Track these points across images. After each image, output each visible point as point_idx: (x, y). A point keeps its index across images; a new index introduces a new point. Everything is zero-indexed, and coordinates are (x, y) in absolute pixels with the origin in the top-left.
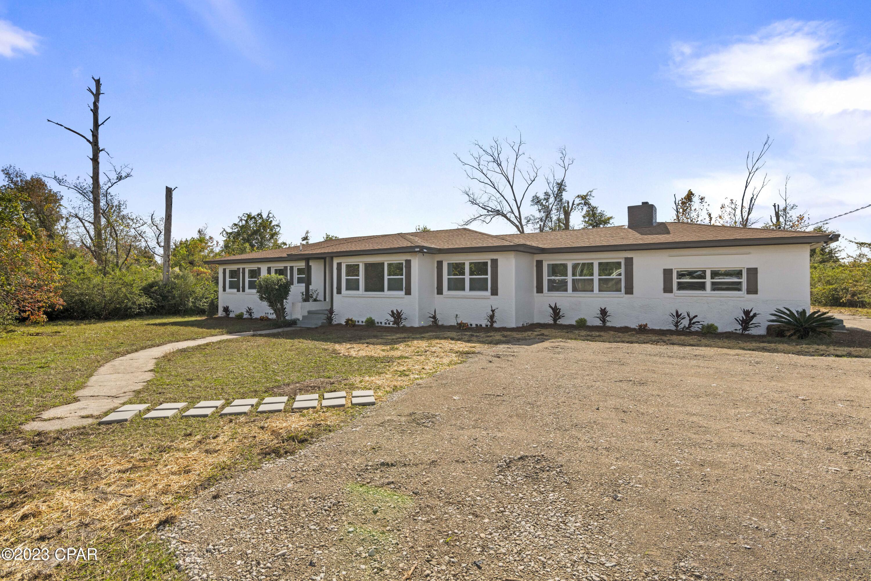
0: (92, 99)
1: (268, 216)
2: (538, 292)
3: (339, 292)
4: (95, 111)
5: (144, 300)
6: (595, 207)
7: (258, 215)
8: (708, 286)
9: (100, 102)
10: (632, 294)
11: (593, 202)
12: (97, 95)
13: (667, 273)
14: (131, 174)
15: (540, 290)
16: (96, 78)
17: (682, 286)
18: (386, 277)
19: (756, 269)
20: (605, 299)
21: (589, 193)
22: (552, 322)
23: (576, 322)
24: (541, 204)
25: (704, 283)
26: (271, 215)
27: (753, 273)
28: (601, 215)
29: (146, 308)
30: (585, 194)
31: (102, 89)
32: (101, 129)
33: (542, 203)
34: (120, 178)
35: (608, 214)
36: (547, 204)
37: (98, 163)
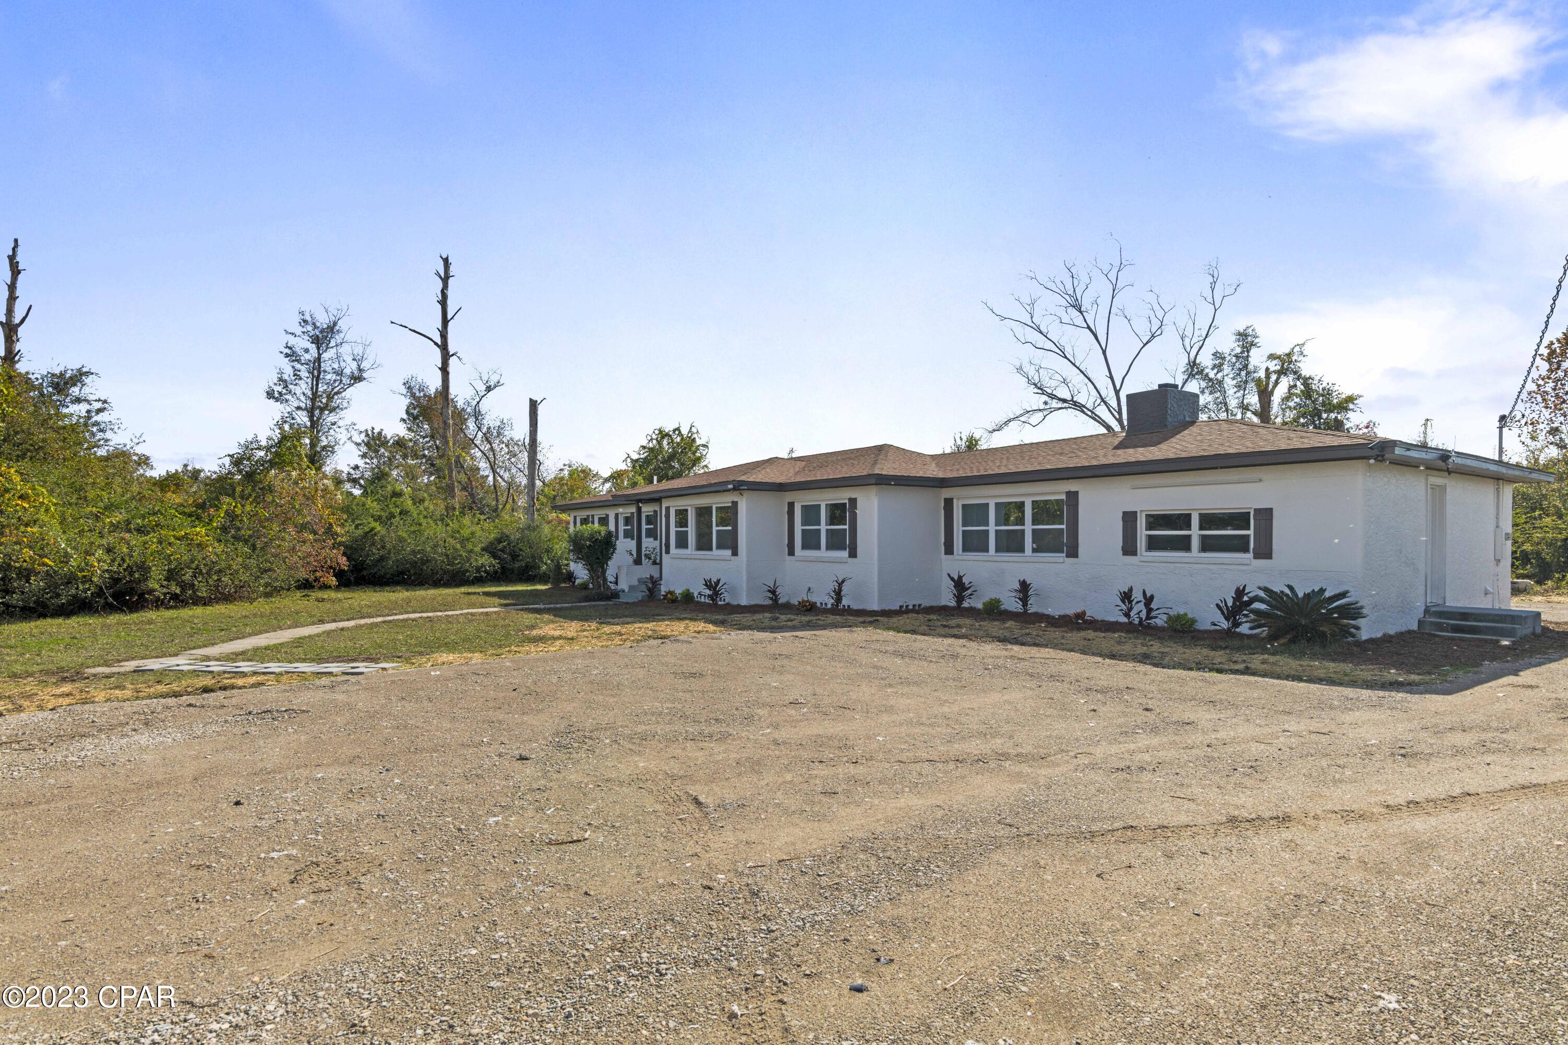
0: (440, 285)
1: (690, 431)
2: (946, 553)
3: (668, 552)
4: (443, 302)
5: (486, 561)
6: (1310, 378)
7: (674, 431)
8: (1195, 543)
9: (449, 288)
10: (1077, 557)
11: (1306, 369)
12: (445, 279)
13: (1129, 518)
14: (501, 382)
15: (949, 550)
16: (444, 257)
17: (1154, 544)
18: (715, 529)
19: (1270, 511)
20: (1037, 565)
21: (1297, 349)
22: (953, 603)
23: (984, 604)
24: (1206, 377)
25: (1189, 537)
26: (694, 430)
27: (1266, 515)
28: (1327, 393)
29: (486, 571)
30: (1287, 351)
31: (453, 270)
32: (451, 325)
33: (1207, 375)
34: (489, 389)
35: (1344, 389)
36: (1219, 376)
37: (448, 373)
